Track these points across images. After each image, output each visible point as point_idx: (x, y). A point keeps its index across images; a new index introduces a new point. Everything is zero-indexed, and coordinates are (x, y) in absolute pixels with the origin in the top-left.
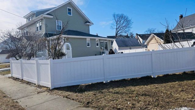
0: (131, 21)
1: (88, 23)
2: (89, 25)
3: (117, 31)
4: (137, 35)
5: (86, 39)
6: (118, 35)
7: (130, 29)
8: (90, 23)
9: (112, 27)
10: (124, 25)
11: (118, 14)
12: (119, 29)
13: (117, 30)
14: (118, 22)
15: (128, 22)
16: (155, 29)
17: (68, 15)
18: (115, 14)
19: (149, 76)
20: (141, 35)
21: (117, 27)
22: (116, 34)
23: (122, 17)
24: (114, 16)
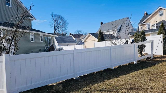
0: (67, 21)
1: (30, 18)
2: (31, 20)
3: (55, 30)
4: (71, 34)
5: (30, 33)
6: (55, 33)
7: (66, 28)
8: (32, 18)
9: (50, 25)
10: (61, 24)
11: (56, 15)
12: (56, 28)
13: (55, 28)
14: (56, 22)
15: (64, 23)
16: (82, 31)
17: (6, 5)
18: (53, 14)
19: (109, 68)
20: (74, 34)
21: (55, 26)
22: (55, 32)
23: (59, 17)
24: (52, 15)
